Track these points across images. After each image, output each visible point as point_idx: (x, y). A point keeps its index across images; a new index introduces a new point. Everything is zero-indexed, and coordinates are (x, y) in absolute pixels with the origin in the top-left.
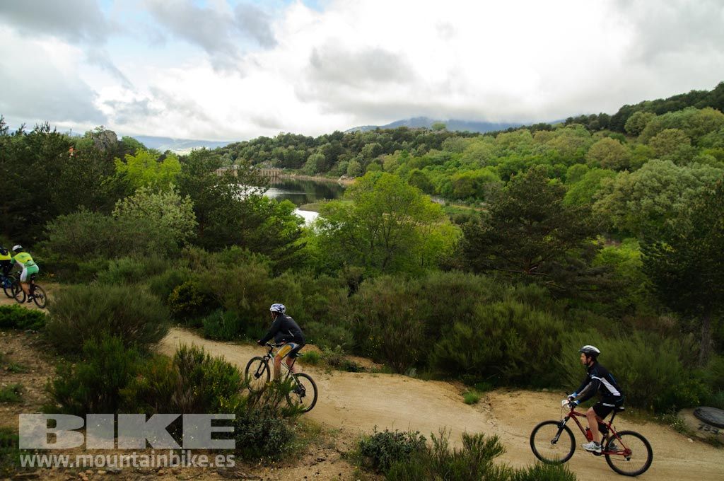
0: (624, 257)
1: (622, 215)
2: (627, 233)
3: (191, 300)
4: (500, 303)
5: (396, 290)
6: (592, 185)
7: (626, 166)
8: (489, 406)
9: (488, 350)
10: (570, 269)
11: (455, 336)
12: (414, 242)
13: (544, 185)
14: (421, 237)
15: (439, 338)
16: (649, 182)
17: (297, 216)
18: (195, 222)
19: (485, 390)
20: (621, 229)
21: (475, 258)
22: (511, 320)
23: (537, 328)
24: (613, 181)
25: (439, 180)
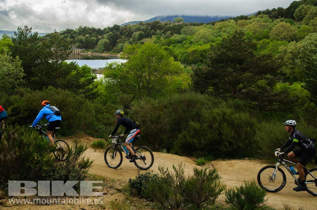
0: (294, 89)
1: (293, 68)
2: (295, 79)
3: (20, 114)
4: (217, 109)
5: (152, 105)
6: (275, 50)
7: (295, 38)
8: (212, 166)
9: (211, 135)
10: (259, 93)
11: (190, 129)
12: (164, 84)
13: (242, 41)
14: (169, 82)
15: (180, 131)
16: (309, 47)
18: (23, 74)
19: (210, 160)
20: (291, 76)
21: (202, 88)
22: (224, 118)
23: (240, 121)
24: (286, 47)
25: (180, 52)
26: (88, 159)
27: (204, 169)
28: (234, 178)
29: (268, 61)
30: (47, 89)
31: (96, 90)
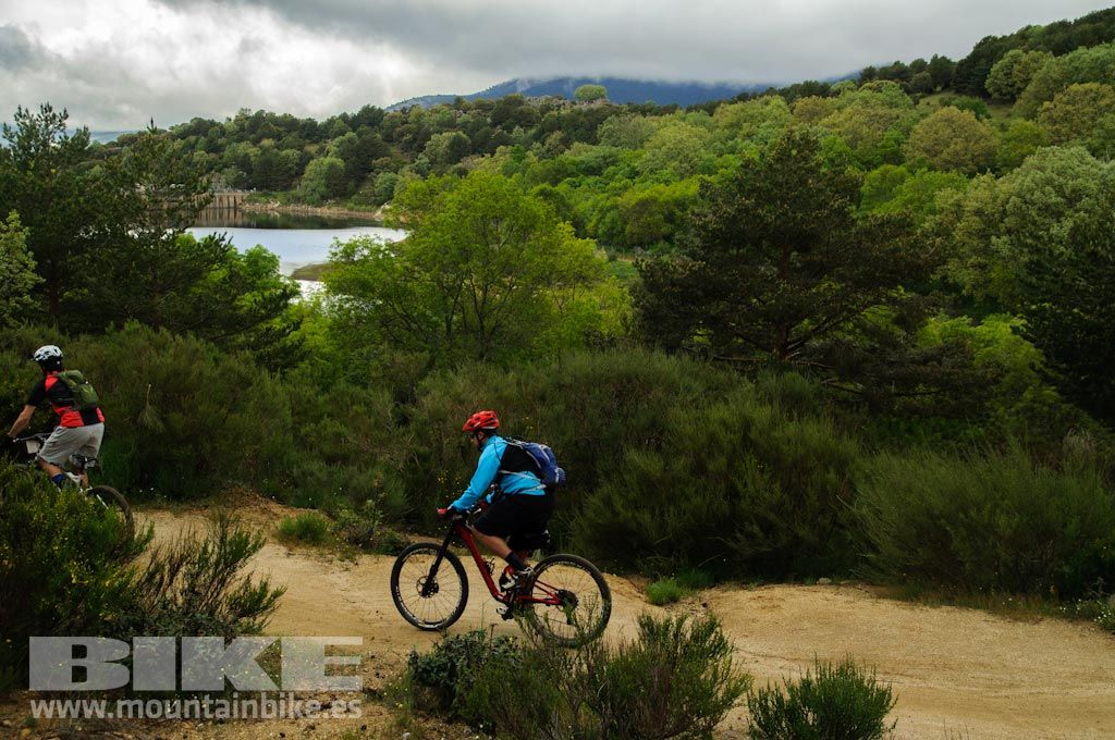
0: (987, 338)
1: (982, 267)
2: (993, 306)
4: (721, 405)
5: (496, 390)
6: (922, 202)
7: (991, 164)
8: (702, 608)
9: (699, 499)
10: (865, 350)
11: (627, 477)
12: (537, 319)
13: (811, 171)
14: (555, 310)
15: (592, 486)
16: (1037, 194)
17: (282, 280)
18: (34, 276)
19: (697, 586)
20: (979, 295)
21: (670, 332)
22: (745, 437)
23: (802, 451)
24: (961, 195)
25: (594, 207)
26: (266, 584)
27: (674, 620)
28: (780, 652)
29: (899, 242)
30: (122, 333)
31: (294, 336)
